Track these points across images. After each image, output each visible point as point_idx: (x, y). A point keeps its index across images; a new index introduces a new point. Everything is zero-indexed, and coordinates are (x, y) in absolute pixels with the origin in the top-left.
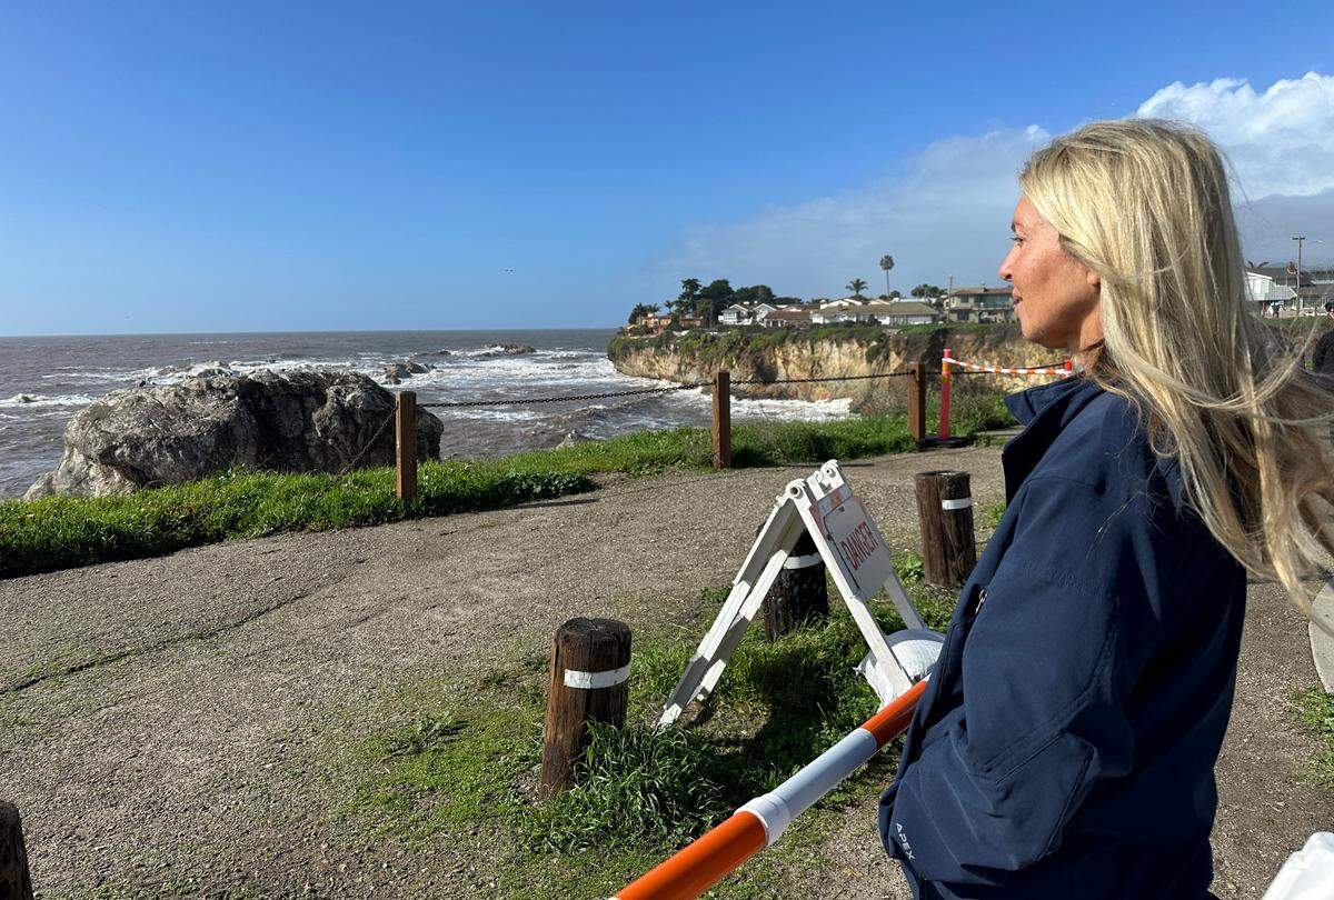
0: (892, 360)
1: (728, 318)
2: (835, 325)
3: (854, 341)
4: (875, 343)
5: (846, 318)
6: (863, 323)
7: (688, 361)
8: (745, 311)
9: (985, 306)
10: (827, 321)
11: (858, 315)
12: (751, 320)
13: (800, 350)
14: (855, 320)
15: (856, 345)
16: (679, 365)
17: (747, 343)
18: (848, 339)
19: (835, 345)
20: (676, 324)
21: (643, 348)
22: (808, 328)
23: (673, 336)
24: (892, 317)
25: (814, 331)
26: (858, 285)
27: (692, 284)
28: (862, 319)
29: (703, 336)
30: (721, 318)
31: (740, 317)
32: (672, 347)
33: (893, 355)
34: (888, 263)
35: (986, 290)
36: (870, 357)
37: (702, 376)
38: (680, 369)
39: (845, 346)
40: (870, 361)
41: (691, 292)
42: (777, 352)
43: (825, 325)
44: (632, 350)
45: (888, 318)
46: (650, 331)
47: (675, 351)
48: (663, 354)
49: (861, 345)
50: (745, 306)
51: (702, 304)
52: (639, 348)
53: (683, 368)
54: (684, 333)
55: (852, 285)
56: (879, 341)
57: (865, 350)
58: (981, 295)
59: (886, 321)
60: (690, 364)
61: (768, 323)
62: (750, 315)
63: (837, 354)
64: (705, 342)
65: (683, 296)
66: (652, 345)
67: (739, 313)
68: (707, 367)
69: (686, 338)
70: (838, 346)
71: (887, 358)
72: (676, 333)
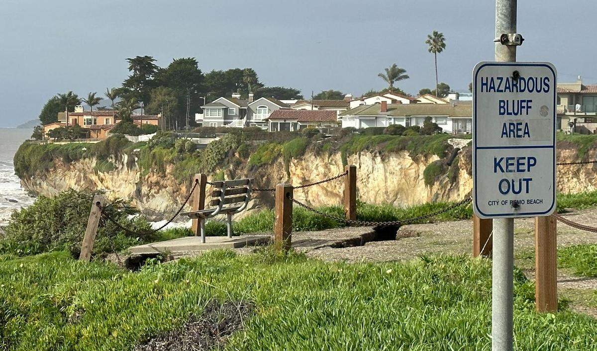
0: (462, 182)
1: (210, 117)
2: (379, 131)
3: (407, 154)
4: (435, 158)
5: (392, 121)
6: (417, 129)
7: (154, 179)
8: (235, 109)
9: (582, 110)
10: (365, 126)
11: (409, 119)
12: (244, 120)
13: (326, 166)
14: (403, 124)
15: (408, 161)
16: (139, 185)
17: (245, 154)
18: (398, 150)
19: (379, 159)
20: (127, 125)
21: (77, 159)
22: (338, 135)
23: (127, 141)
24: (455, 121)
25: (347, 139)
26: (395, 74)
27: (142, 64)
28: (413, 124)
29: (178, 143)
30: (198, 117)
31: (227, 116)
32: (126, 158)
33: (464, 175)
34: (438, 43)
35: (583, 88)
36: (431, 177)
37: (176, 202)
38: (139, 191)
39: (393, 161)
40: (429, 182)
41: (142, 76)
42: (292, 168)
43: (363, 132)
44: (59, 161)
45: (450, 123)
46: (84, 134)
47: (131, 164)
48: (111, 168)
49: (416, 160)
50: (235, 100)
51: (160, 95)
52: (70, 158)
53: (145, 189)
54: (144, 138)
55: (385, 73)
56: (443, 155)
57: (423, 168)
58: (577, 95)
59: (448, 127)
60: (157, 183)
61: (274, 125)
62: (242, 113)
63: (382, 171)
64: (181, 151)
65: (130, 82)
66: (93, 155)
67: (226, 110)
68: (184, 189)
69: (152, 145)
70: (383, 160)
71: (455, 179)
72: (129, 138)
